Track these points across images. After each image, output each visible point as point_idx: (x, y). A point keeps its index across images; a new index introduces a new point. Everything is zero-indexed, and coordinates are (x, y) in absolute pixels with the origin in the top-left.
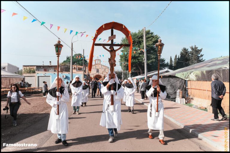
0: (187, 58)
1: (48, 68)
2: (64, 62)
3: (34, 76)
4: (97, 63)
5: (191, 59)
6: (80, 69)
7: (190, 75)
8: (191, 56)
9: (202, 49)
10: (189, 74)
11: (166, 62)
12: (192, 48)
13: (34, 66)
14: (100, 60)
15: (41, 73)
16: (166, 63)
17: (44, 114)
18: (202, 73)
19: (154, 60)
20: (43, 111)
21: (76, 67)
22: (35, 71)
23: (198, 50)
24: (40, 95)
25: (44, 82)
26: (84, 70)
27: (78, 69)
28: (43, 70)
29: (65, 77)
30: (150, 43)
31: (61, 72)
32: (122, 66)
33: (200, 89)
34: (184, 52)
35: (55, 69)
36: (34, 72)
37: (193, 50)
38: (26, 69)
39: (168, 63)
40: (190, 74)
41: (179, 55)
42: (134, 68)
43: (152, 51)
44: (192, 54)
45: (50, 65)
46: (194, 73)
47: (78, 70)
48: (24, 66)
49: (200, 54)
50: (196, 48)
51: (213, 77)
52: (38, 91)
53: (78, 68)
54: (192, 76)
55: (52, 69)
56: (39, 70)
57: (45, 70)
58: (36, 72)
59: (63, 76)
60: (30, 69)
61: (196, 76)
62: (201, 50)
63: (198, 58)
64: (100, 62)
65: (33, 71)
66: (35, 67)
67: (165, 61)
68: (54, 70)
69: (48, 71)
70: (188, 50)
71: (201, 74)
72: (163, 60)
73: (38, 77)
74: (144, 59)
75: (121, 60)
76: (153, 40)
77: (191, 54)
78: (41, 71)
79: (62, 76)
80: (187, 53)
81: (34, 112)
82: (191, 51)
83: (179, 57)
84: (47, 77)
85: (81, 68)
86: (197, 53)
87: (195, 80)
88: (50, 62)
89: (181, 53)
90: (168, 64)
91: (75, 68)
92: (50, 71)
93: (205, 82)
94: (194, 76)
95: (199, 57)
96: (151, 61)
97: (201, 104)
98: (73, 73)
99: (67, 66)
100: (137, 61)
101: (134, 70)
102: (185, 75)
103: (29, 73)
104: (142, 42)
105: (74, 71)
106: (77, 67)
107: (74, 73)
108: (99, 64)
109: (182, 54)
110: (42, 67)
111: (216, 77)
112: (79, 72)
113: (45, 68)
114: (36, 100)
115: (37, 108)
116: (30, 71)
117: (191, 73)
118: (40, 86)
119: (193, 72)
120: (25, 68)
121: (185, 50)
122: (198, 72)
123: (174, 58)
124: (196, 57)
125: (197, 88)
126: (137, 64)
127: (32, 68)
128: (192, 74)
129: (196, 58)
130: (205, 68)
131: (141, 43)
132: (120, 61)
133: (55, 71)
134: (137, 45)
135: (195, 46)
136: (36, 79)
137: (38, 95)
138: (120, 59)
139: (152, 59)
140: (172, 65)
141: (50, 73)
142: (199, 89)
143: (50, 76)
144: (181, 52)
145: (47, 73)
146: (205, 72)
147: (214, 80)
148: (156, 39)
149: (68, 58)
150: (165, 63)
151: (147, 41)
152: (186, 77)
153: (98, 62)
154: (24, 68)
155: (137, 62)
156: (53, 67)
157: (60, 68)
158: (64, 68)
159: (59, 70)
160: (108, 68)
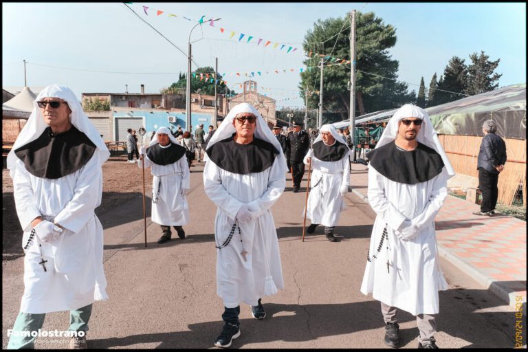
0: (460, 81)
1: (138, 100)
2: (174, 85)
3: (108, 118)
4: (248, 89)
5: (469, 85)
6: (208, 104)
7: (444, 122)
8: (471, 77)
9: (499, 61)
10: (442, 119)
11: (409, 91)
12: (475, 59)
13: (107, 94)
14: (255, 83)
15: (122, 111)
16: (408, 93)
17: (132, 193)
18: (468, 117)
19: (380, 86)
20: (128, 188)
21: (199, 98)
22: (108, 106)
23: (489, 63)
24: (120, 158)
25: (130, 131)
26: (217, 106)
27: (203, 103)
28: (127, 103)
29: (174, 121)
30: (372, 46)
31: (167, 109)
32: (304, 98)
33: (462, 153)
34: (454, 67)
35: (154, 102)
36: (107, 109)
37: (476, 63)
38: (89, 101)
39: (413, 94)
40: (444, 119)
41: (441, 75)
42: (334, 104)
43: (376, 64)
44: (474, 72)
45: (142, 94)
46: (452, 119)
47: (205, 105)
48: (85, 94)
49: (492, 72)
50: (484, 58)
51: (486, 127)
52: (118, 151)
53: (203, 101)
54: (448, 125)
55: (146, 103)
56: (118, 104)
57: (131, 105)
58: (112, 108)
59: (171, 119)
60: (97, 101)
61: (456, 124)
62: (495, 64)
63: (489, 83)
64: (256, 87)
65: (104, 106)
66: (109, 98)
67: (406, 87)
68: (150, 105)
69: (139, 106)
70: (465, 63)
71: (466, 121)
72: (403, 87)
73: (117, 119)
74: (351, 84)
75: (303, 83)
76: (381, 38)
77: (470, 71)
78: (122, 106)
79: (168, 118)
80: (461, 69)
81: (110, 190)
82: (472, 64)
83: (441, 79)
84: (135, 120)
85: (211, 101)
86: (486, 71)
87: (452, 133)
88: (142, 86)
89: (447, 70)
90: (415, 95)
91: (197, 101)
92: (142, 106)
93: (473, 137)
94: (451, 124)
95: (490, 80)
96: (373, 87)
97: (459, 186)
98: (192, 113)
99: (181, 95)
100: (340, 87)
101: (334, 107)
102: (433, 122)
103: (96, 110)
105: (194, 107)
106: (201, 98)
107: (196, 111)
108: (252, 92)
109: (449, 73)
110: (124, 98)
111: (491, 127)
112: (206, 110)
113: (130, 100)
114: (115, 167)
115: (116, 183)
116: (99, 106)
117: (446, 117)
118: (121, 140)
119: (449, 115)
120: (87, 100)
121: (457, 62)
122: (460, 116)
123: (430, 82)
124: (483, 79)
125: (455, 151)
126: (339, 93)
127: (102, 100)
128: (448, 119)
129: (481, 83)
130: (480, 106)
132: (301, 86)
133: (153, 107)
134: (342, 49)
135: (483, 52)
136: (111, 124)
137: (117, 158)
138: (301, 81)
139: (376, 83)
140: (424, 97)
141: (143, 110)
142: (460, 152)
143: (142, 118)
144: (447, 67)
145: (137, 112)
146: (473, 117)
147: (486, 133)
148: (387, 35)
149: (182, 78)
150: (406, 93)
151: (366, 40)
152: (436, 127)
153: (250, 88)
154: (84, 99)
155: (339, 90)
156: (148, 98)
157: (163, 100)
158: (174, 100)
159: (163, 104)
160: (274, 102)
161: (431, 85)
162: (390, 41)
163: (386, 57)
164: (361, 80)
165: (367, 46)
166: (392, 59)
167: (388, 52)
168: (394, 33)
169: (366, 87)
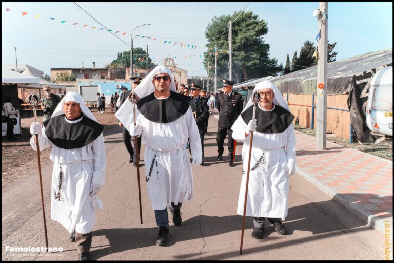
1: (91, 73)
2: (115, 61)
3: (75, 86)
4: (167, 64)
9: (335, 43)
11: (278, 64)
13: (69, 69)
14: (173, 60)
15: (84, 82)
16: (278, 66)
19: (257, 61)
22: (74, 78)
23: (330, 45)
28: (83, 75)
29: (120, 87)
30: (251, 34)
32: (207, 70)
34: (307, 48)
35: (102, 74)
36: (73, 80)
38: (59, 75)
39: (281, 66)
45: (94, 69)
48: (53, 69)
49: (331, 51)
55: (97, 75)
57: (87, 77)
58: (77, 79)
59: (118, 86)
62: (333, 46)
63: (329, 58)
64: (173, 62)
65: (70, 78)
66: (70, 72)
67: (276, 62)
68: (100, 76)
69: (92, 77)
70: (314, 45)
72: (274, 62)
73: (81, 87)
75: (206, 60)
76: (257, 29)
79: (115, 85)
80: (311, 49)
85: (144, 74)
88: (94, 63)
89: (302, 50)
92: (94, 77)
95: (330, 56)
96: (253, 62)
99: (120, 69)
103: (66, 81)
104: (238, 31)
108: (171, 66)
109: (303, 52)
110: (81, 72)
113: (86, 73)
116: (67, 78)
121: (308, 44)
127: (67, 74)
131: (238, 33)
132: (204, 62)
136: (77, 90)
138: (204, 58)
139: (254, 59)
140: (289, 68)
141: (96, 80)
143: (97, 86)
144: (303, 48)
145: (93, 82)
148: (261, 27)
149: (120, 56)
150: (276, 65)
151: (247, 30)
153: (169, 63)
156: (98, 72)
157: (109, 73)
158: (116, 73)
159: (109, 76)
160: (186, 72)
161: (293, 59)
162: (264, 31)
163: (261, 41)
164: (244, 58)
165: (247, 35)
166: (265, 43)
167: (263, 38)
168: (266, 25)
169: (248, 62)
